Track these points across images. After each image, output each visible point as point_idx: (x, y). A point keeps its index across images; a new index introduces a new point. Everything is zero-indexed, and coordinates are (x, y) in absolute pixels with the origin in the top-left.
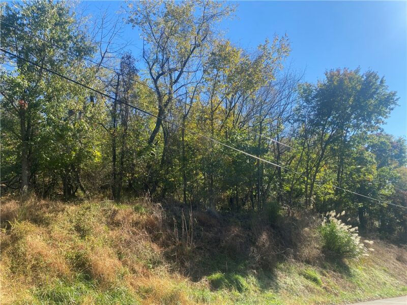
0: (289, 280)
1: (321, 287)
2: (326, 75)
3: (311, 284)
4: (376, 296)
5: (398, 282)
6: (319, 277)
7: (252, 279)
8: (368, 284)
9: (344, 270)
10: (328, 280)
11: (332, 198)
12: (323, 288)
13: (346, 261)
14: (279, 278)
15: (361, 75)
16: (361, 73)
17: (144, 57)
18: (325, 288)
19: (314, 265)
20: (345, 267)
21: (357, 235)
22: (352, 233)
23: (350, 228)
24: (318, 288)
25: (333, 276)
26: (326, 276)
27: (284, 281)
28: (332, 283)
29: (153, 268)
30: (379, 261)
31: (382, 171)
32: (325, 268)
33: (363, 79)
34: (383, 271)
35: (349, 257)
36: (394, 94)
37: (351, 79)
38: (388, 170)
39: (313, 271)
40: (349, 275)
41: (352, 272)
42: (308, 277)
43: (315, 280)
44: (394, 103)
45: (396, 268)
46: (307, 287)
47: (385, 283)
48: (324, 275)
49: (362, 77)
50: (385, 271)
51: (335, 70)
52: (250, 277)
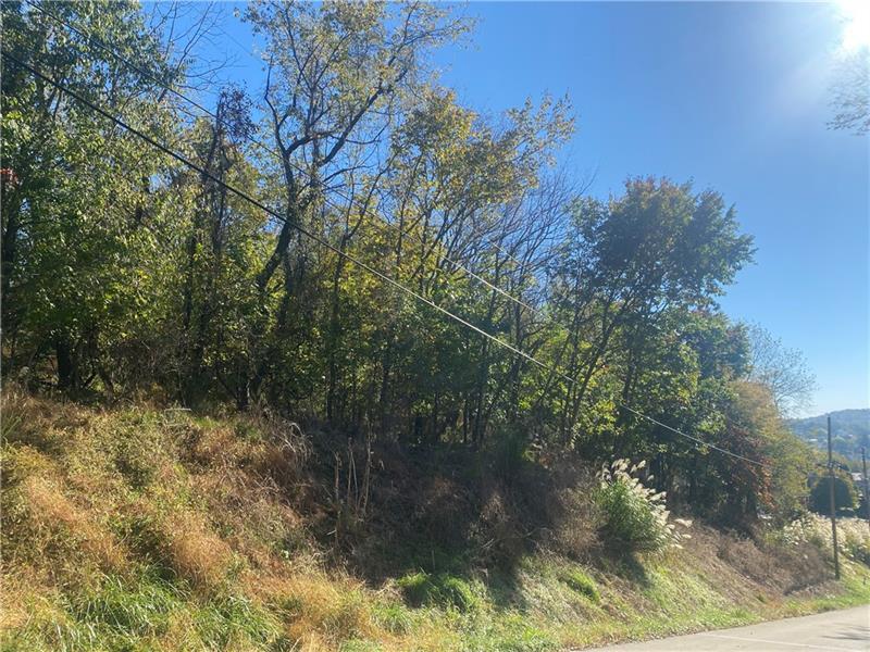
0: (542, 590)
1: (598, 605)
2: (627, 186)
3: (583, 600)
4: (698, 626)
5: (723, 598)
6: (595, 586)
7: (480, 586)
8: (676, 601)
9: (635, 575)
10: (609, 591)
11: (610, 431)
12: (602, 608)
13: (640, 557)
14: (525, 586)
15: (694, 196)
16: (693, 193)
17: (266, 98)
18: (605, 607)
19: (584, 563)
20: (637, 568)
21: (663, 507)
22: (655, 502)
23: (652, 494)
24: (594, 606)
25: (616, 585)
26: (605, 585)
27: (536, 593)
28: (616, 599)
29: (291, 558)
30: (691, 559)
31: (708, 386)
32: (602, 568)
33: (696, 204)
34: (697, 577)
35: (645, 549)
36: (748, 242)
37: (673, 201)
38: (719, 385)
39: (583, 575)
40: (646, 584)
41: (650, 578)
42: (576, 586)
43: (588, 592)
44: (747, 257)
45: (719, 572)
46: (575, 605)
47: (703, 601)
48: (602, 582)
49: (695, 200)
50: (701, 577)
51: (645, 179)
52: (477, 582)
